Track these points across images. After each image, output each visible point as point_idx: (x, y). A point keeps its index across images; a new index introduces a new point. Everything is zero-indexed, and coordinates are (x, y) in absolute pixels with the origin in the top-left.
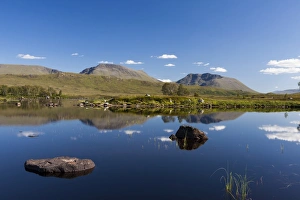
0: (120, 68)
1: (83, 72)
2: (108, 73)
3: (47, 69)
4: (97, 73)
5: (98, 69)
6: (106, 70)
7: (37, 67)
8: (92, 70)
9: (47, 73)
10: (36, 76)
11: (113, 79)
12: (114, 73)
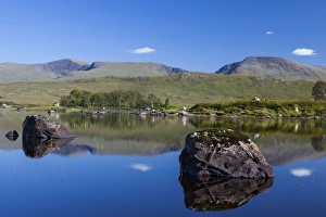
0: (282, 63)
1: (221, 70)
2: (261, 71)
3: (166, 68)
4: (244, 71)
5: (245, 66)
6: (258, 66)
7: (150, 65)
8: (234, 67)
9: (164, 74)
10: (148, 79)
11: (270, 80)
12: (271, 72)
